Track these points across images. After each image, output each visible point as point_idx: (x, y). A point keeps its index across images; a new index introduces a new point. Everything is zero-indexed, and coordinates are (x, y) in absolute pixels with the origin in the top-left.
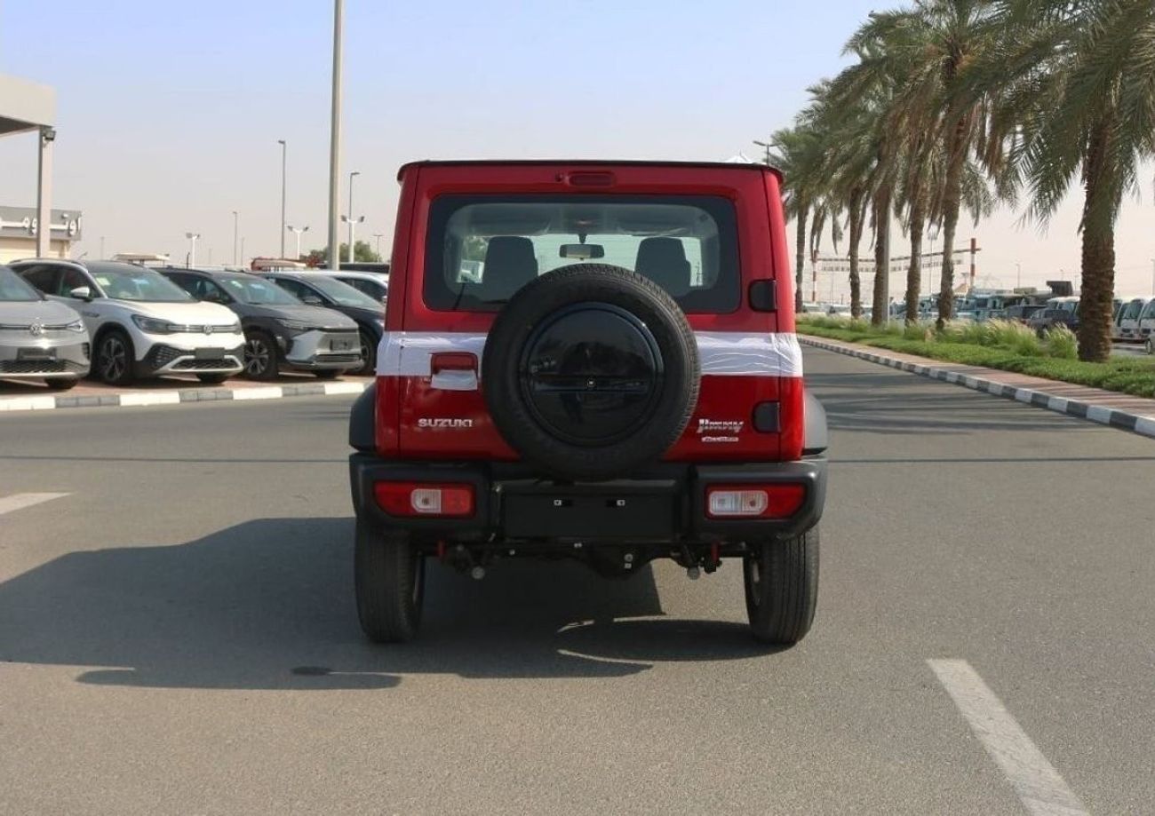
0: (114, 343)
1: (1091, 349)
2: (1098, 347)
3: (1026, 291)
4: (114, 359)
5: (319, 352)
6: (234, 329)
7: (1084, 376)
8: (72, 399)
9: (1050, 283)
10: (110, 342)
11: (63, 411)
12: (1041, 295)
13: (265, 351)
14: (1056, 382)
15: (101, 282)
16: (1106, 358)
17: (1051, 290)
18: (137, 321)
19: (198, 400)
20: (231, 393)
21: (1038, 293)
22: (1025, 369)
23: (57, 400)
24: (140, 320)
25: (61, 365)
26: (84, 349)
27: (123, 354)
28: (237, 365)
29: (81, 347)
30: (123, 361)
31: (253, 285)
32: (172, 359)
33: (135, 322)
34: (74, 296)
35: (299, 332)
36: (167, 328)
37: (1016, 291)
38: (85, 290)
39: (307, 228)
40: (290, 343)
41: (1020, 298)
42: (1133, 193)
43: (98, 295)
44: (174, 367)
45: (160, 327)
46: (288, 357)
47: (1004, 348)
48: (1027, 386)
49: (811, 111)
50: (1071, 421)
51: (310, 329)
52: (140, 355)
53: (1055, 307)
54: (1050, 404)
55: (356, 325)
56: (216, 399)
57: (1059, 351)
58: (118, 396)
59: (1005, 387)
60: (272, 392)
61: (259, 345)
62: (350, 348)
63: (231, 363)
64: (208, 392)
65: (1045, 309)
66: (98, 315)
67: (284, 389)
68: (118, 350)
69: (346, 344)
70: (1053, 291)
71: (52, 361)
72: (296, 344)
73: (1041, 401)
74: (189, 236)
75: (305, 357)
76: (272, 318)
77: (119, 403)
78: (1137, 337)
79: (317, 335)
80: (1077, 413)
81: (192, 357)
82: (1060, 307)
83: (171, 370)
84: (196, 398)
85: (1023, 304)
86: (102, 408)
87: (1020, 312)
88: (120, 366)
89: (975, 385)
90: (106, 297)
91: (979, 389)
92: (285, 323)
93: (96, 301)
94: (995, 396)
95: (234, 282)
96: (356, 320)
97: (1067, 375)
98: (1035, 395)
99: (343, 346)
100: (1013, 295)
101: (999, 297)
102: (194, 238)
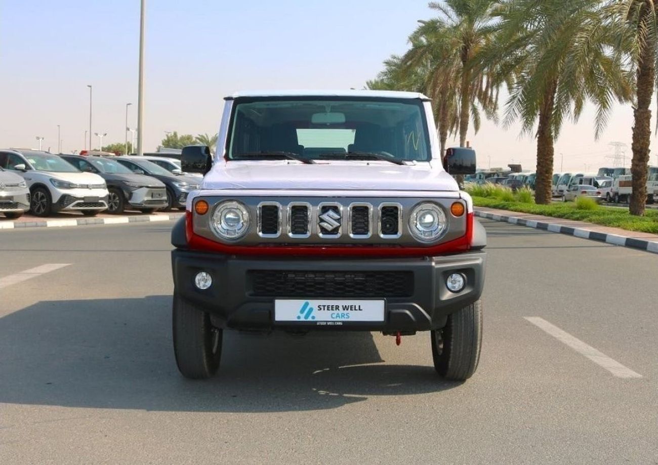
0: (40, 194)
1: (541, 198)
2: (546, 197)
3: (497, 170)
4: (39, 202)
5: (146, 199)
6: (103, 186)
7: (541, 211)
8: (23, 223)
9: (509, 166)
10: (38, 194)
11: (18, 229)
12: (505, 172)
13: (117, 198)
14: (527, 214)
15: (31, 162)
16: (549, 202)
17: (510, 169)
18: (53, 182)
19: (87, 224)
20: (102, 220)
21: (503, 171)
22: (509, 208)
23: (15, 223)
24: (55, 181)
25: (16, 205)
26: (27, 196)
27: (45, 200)
28: (105, 206)
29: (25, 196)
30: (45, 203)
31: (108, 164)
32: (73, 202)
33: (52, 182)
34: (16, 169)
35: (135, 188)
36: (70, 186)
37: (492, 170)
38: (23, 166)
39: (106, 135)
40: (131, 194)
41: (494, 174)
42: (569, 118)
43: (30, 169)
44: (73, 206)
45: (65, 185)
46: (130, 202)
47: (494, 198)
48: (513, 216)
49: (386, 72)
50: (541, 231)
51: (141, 187)
52: (55, 200)
53: (513, 178)
54: (528, 224)
55: (164, 185)
56: (95, 223)
57: (524, 199)
58: (46, 222)
59: (502, 217)
60: (123, 220)
61: (114, 195)
62: (162, 197)
63: (102, 204)
64: (91, 220)
65: (508, 179)
66: (30, 179)
67: (129, 218)
68: (42, 197)
69: (159, 195)
70: (511, 170)
71: (11, 203)
72: (134, 195)
73: (523, 223)
74: (38, 138)
75: (139, 202)
76: (122, 181)
77: (46, 226)
78: (556, 194)
79: (145, 190)
80: (542, 227)
81: (82, 201)
82: (515, 178)
83: (71, 208)
84: (85, 223)
85: (496, 177)
86: (38, 228)
87: (495, 181)
88: (44, 207)
89: (485, 216)
90: (34, 170)
91: (487, 218)
92: (128, 183)
93: (29, 172)
94: (497, 221)
95: (98, 162)
96: (164, 183)
97: (532, 211)
98: (519, 220)
99: (158, 196)
100: (490, 172)
101: (483, 173)
102: (41, 140)
